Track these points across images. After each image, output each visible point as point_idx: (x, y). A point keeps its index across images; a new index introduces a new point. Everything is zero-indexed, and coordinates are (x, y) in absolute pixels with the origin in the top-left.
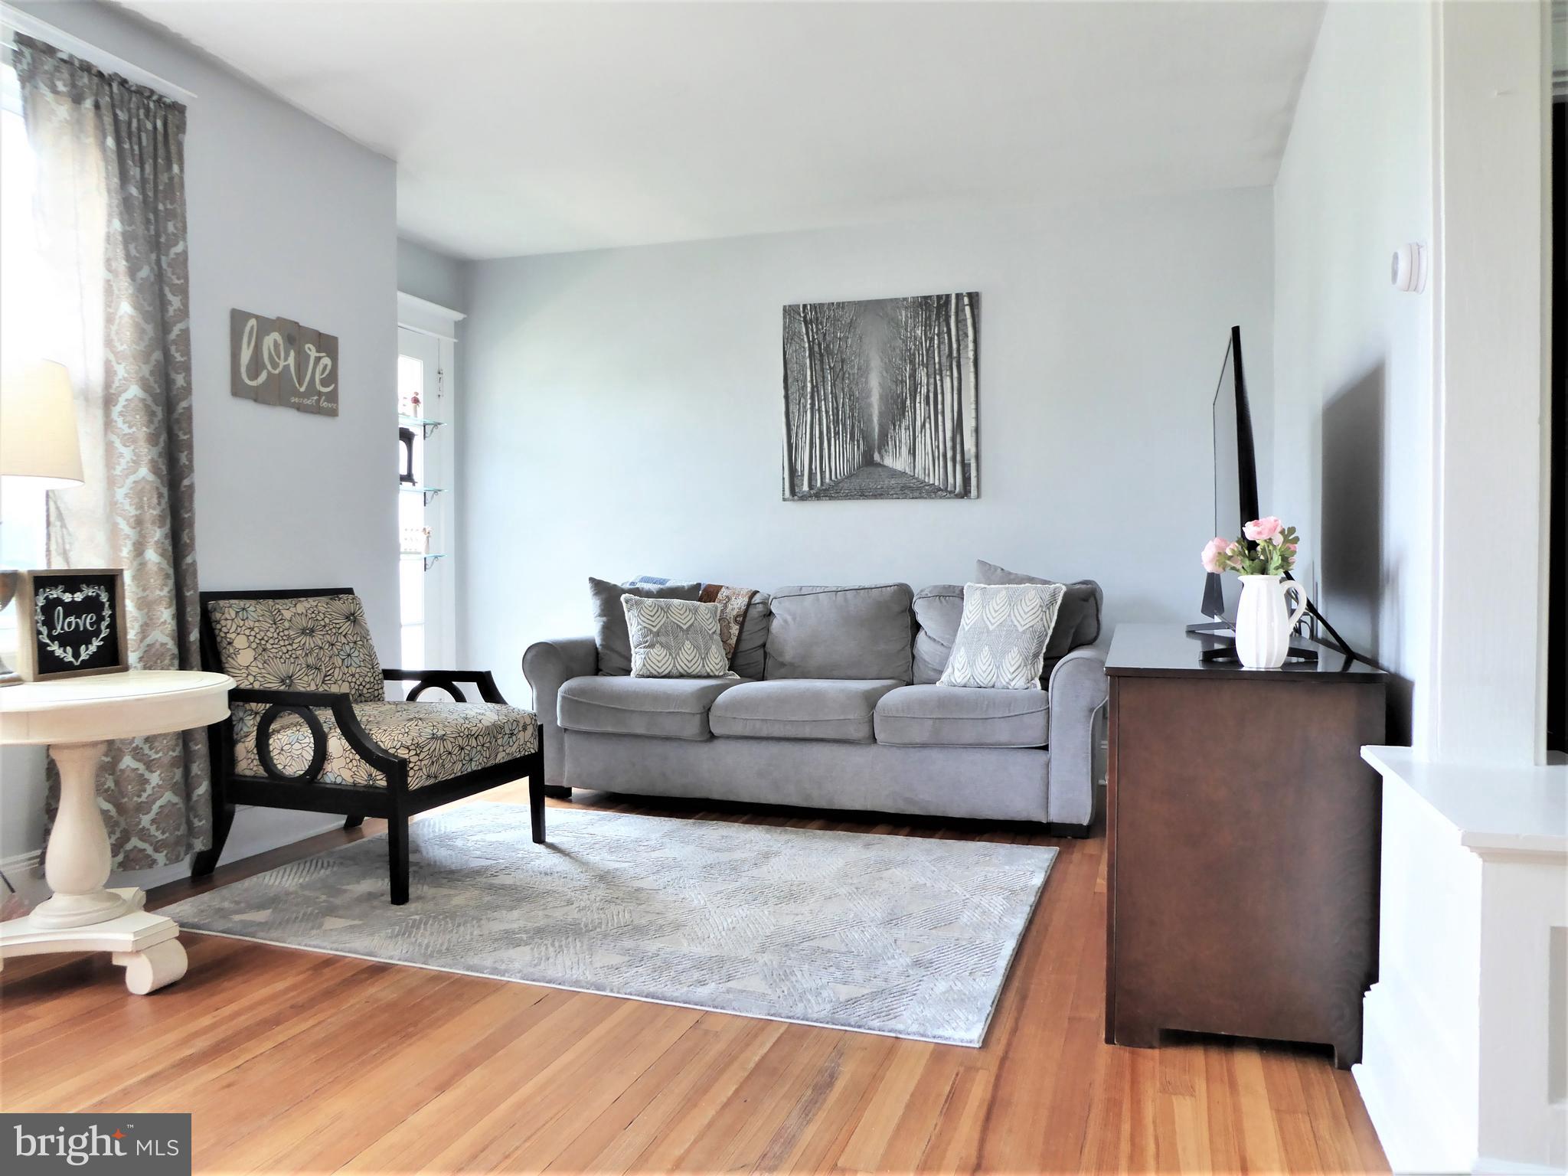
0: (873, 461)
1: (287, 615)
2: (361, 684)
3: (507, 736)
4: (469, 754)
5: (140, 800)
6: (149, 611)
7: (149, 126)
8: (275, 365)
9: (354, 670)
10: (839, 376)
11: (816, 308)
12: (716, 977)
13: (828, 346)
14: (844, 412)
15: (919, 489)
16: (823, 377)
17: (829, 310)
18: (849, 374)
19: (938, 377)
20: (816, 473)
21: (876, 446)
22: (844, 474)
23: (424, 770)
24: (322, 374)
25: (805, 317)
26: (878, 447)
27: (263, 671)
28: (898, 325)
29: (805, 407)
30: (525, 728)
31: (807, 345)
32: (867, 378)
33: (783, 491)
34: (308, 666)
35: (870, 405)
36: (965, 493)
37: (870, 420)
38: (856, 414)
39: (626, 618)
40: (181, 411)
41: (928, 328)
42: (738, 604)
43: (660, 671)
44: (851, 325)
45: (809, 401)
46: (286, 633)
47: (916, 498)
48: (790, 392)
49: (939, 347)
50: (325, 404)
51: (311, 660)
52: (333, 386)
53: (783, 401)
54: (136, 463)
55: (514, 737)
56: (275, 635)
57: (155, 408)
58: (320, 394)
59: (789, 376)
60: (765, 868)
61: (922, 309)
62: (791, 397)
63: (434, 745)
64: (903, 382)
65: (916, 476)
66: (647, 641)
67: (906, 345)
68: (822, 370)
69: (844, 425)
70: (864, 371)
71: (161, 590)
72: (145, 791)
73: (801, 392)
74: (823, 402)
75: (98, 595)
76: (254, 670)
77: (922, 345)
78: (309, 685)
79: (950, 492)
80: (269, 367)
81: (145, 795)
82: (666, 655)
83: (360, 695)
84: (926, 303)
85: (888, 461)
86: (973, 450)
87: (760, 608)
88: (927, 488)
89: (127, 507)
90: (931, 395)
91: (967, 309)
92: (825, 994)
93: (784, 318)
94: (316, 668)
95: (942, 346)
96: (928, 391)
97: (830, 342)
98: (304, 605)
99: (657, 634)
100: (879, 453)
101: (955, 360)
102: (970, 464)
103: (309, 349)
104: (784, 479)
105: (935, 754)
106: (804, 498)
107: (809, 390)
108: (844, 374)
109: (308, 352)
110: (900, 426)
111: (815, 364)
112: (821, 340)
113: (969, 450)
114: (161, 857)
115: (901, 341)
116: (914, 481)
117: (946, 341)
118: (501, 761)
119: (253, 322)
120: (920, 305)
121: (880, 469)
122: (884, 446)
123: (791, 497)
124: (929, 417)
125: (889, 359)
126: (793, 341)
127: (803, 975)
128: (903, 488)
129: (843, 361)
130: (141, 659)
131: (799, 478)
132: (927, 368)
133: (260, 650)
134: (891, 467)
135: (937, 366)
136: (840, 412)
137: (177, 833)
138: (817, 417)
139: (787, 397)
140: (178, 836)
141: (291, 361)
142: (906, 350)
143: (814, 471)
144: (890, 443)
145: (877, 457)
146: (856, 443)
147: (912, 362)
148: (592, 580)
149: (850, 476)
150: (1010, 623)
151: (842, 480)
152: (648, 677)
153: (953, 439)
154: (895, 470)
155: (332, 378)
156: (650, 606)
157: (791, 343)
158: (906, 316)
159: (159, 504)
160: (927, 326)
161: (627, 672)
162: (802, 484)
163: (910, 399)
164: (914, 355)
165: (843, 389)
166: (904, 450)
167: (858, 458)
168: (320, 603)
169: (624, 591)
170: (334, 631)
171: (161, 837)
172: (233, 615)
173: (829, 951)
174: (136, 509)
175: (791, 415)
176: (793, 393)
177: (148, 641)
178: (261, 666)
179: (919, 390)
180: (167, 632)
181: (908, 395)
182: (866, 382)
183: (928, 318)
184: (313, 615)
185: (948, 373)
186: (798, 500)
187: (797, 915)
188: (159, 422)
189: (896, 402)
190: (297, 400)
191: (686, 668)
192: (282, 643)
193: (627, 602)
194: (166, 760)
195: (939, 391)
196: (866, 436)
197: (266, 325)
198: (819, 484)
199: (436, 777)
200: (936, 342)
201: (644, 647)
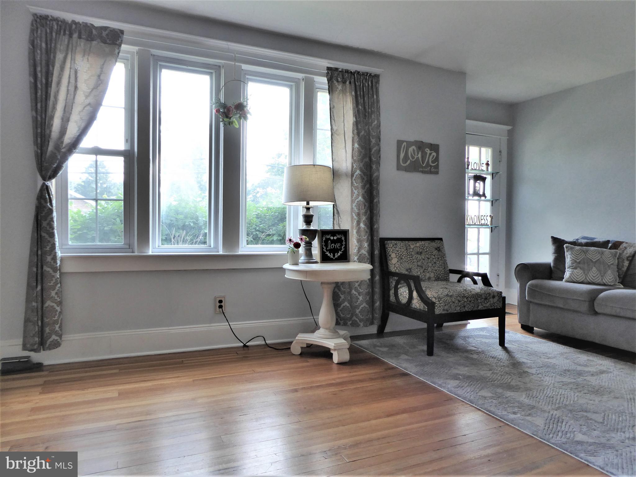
1: (412, 247)
2: (439, 274)
3: (483, 299)
4: (463, 304)
5: (356, 304)
6: (361, 243)
7: (367, 85)
8: (413, 158)
9: (436, 268)
12: (523, 413)
23: (442, 307)
24: (432, 159)
27: (400, 266)
30: (494, 297)
34: (418, 265)
39: (566, 255)
40: (374, 177)
42: (630, 251)
43: (577, 280)
46: (411, 253)
50: (433, 170)
51: (419, 263)
52: (437, 163)
54: (358, 195)
55: (487, 300)
56: (406, 254)
57: (364, 177)
58: (431, 166)
60: (595, 378)
63: (446, 298)
66: (573, 266)
71: (365, 237)
72: (358, 302)
75: (341, 238)
76: (397, 265)
78: (418, 273)
80: (411, 159)
81: (358, 303)
82: (582, 273)
83: (438, 278)
89: (355, 209)
92: (568, 435)
94: (421, 266)
98: (419, 244)
99: (579, 263)
103: (427, 151)
109: (427, 152)
114: (362, 324)
118: (481, 309)
119: (405, 143)
127: (566, 424)
130: (358, 259)
133: (400, 259)
137: (366, 317)
140: (367, 318)
141: (420, 155)
148: (552, 237)
152: (571, 282)
155: (437, 160)
156: (577, 250)
159: (365, 208)
161: (561, 279)
168: (427, 243)
169: (567, 242)
170: (430, 253)
171: (362, 317)
172: (392, 246)
173: (591, 419)
174: (358, 210)
177: (360, 253)
178: (399, 264)
180: (366, 250)
184: (422, 247)
187: (591, 400)
188: (365, 181)
190: (422, 169)
191: (592, 280)
192: (408, 257)
193: (567, 247)
194: (364, 293)
197: (410, 144)
199: (447, 311)
201: (572, 269)
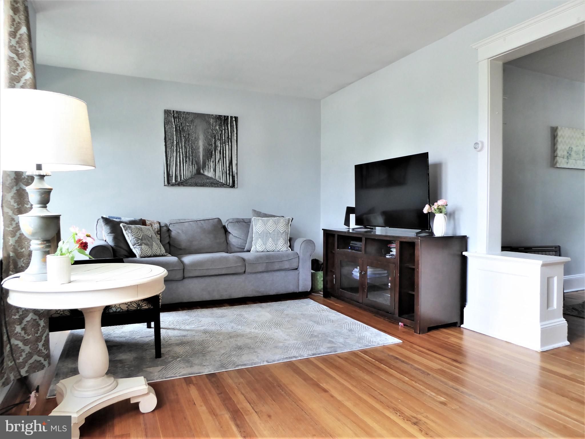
0: (200, 173)
10: (187, 140)
11: (178, 112)
13: (183, 128)
14: (189, 153)
15: (217, 184)
16: (181, 139)
17: (184, 114)
18: (191, 140)
19: (224, 145)
20: (178, 176)
21: (202, 167)
22: (189, 177)
25: (174, 116)
26: (202, 168)
28: (210, 124)
29: (173, 150)
31: (174, 126)
32: (198, 142)
33: (164, 182)
35: (199, 152)
36: (233, 186)
37: (199, 157)
38: (194, 155)
39: (125, 233)
41: (221, 127)
42: (156, 226)
43: (148, 254)
44: (192, 121)
45: (175, 148)
47: (216, 187)
48: (167, 144)
49: (224, 134)
53: (164, 147)
59: (167, 138)
61: (219, 120)
62: (168, 146)
64: (211, 145)
65: (216, 179)
66: (139, 243)
67: (213, 132)
68: (181, 137)
69: (189, 159)
70: (197, 139)
73: (172, 144)
74: (181, 149)
77: (218, 133)
79: (228, 186)
82: (148, 248)
84: (220, 118)
85: (206, 173)
86: (236, 171)
87: (165, 228)
88: (220, 183)
90: (222, 151)
91: (234, 122)
93: (165, 114)
95: (225, 134)
96: (220, 149)
97: (184, 126)
99: (142, 240)
100: (203, 170)
101: (230, 139)
102: (235, 176)
104: (164, 177)
105: (265, 275)
106: (173, 185)
107: (175, 143)
108: (189, 139)
110: (210, 161)
111: (178, 134)
112: (180, 125)
113: (235, 171)
115: (211, 130)
116: (215, 181)
117: (227, 132)
120: (218, 118)
121: (203, 176)
122: (205, 168)
123: (168, 185)
124: (221, 158)
125: (206, 136)
126: (168, 124)
128: (211, 183)
129: (189, 134)
131: (171, 177)
132: (220, 141)
134: (207, 175)
135: (224, 141)
136: (188, 154)
138: (178, 154)
139: (166, 145)
142: (213, 134)
143: (177, 175)
144: (207, 166)
145: (202, 171)
146: (194, 165)
147: (215, 138)
148: (103, 218)
149: (192, 178)
150: (277, 230)
151: (188, 179)
153: (229, 167)
154: (209, 177)
156: (135, 228)
157: (168, 125)
158: (213, 121)
160: (220, 126)
162: (172, 180)
163: (214, 151)
164: (216, 136)
165: (189, 145)
166: (212, 170)
167: (194, 171)
169: (121, 223)
175: (168, 153)
176: (168, 144)
179: (217, 148)
181: (213, 150)
182: (198, 143)
183: (221, 123)
185: (228, 144)
186: (171, 186)
189: (209, 152)
193: (123, 227)
195: (224, 150)
196: (198, 163)
198: (179, 180)
200: (223, 132)
201: (138, 245)
